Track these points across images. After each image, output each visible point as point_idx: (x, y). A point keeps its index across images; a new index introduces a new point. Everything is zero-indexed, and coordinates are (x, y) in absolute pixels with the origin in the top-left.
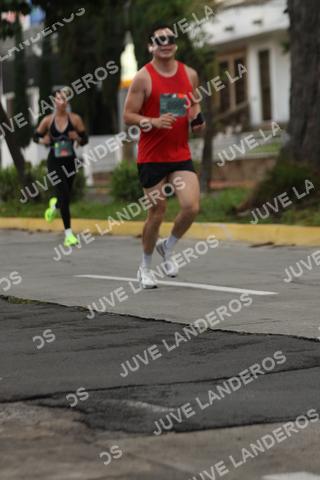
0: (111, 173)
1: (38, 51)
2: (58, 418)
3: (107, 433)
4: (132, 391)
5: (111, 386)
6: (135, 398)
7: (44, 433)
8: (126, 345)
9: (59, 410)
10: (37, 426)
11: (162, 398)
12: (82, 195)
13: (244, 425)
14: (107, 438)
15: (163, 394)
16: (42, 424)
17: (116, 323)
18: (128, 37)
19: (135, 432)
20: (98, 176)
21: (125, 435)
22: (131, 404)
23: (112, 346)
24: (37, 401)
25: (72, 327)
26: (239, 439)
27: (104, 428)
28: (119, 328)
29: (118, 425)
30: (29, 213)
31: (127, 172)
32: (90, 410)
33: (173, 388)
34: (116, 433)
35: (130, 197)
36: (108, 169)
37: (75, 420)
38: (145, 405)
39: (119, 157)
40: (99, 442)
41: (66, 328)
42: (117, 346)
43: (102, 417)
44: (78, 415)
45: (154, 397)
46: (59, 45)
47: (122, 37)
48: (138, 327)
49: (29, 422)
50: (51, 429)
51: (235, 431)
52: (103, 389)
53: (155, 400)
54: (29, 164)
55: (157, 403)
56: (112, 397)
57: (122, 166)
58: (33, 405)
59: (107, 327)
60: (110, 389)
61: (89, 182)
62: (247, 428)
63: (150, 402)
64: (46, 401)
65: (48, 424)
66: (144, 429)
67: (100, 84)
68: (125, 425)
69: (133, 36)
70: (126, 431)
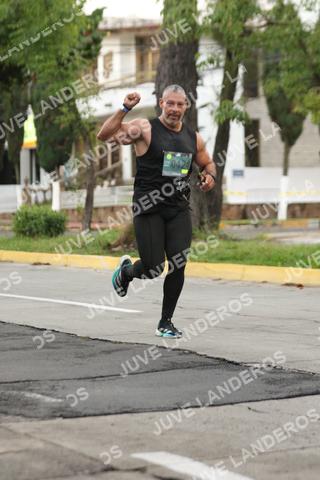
0: (13, 214)
3: (9, 417)
4: (29, 385)
5: (12, 380)
6: (31, 391)
8: (24, 349)
11: (52, 391)
13: (116, 413)
14: (9, 422)
15: (53, 388)
17: (16, 331)
18: (30, 109)
19: (30, 417)
21: (23, 419)
22: (28, 395)
23: (14, 349)
26: (113, 425)
27: (6, 413)
28: (19, 335)
29: (18, 411)
31: (26, 213)
33: (61, 384)
34: (17, 418)
35: (28, 234)
36: (12, 211)
38: (39, 396)
39: (20, 202)
40: (3, 424)
42: (17, 349)
43: (5, 405)
45: (46, 390)
47: (26, 108)
48: (34, 335)
51: (109, 418)
52: (6, 383)
53: (48, 392)
55: (48, 395)
56: (13, 389)
57: (22, 208)
59: (9, 334)
60: (11, 383)
62: (119, 416)
63: (43, 394)
66: (38, 415)
67: (6, 144)
68: (23, 411)
69: (33, 108)
70: (24, 416)
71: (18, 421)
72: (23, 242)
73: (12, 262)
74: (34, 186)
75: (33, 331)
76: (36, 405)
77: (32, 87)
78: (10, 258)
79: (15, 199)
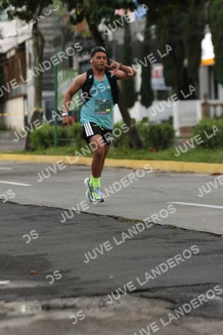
0: (194, 127)
1: (141, 38)
2: (154, 306)
5: (193, 283)
7: (144, 317)
9: (155, 301)
10: (139, 312)
12: (172, 143)
16: (143, 310)
17: (197, 237)
18: (207, 28)
19: (210, 318)
20: (183, 130)
24: (139, 294)
25: (164, 240)
28: (200, 241)
29: (198, 312)
30: (133, 156)
31: (206, 126)
32: (177, 301)
34: (197, 319)
35: (207, 145)
36: (192, 124)
37: (167, 308)
38: (217, 298)
39: (199, 116)
40: (185, 325)
41: (161, 240)
44: (169, 304)
46: (156, 33)
47: (203, 28)
48: (213, 241)
49: (133, 309)
50: (149, 314)
52: (188, 286)
54: (134, 120)
56: (194, 292)
57: (202, 122)
58: (137, 296)
59: (190, 241)
60: (193, 285)
61: (178, 134)
64: (146, 294)
65: (147, 310)
66: (217, 315)
67: (186, 62)
68: (203, 312)
69: (211, 27)
70: (204, 316)
71: (198, 322)
72: (202, 154)
73: (192, 173)
74: (212, 102)
75: (212, 237)
76: (215, 306)
77: (209, 8)
78: (191, 170)
79: (194, 114)
